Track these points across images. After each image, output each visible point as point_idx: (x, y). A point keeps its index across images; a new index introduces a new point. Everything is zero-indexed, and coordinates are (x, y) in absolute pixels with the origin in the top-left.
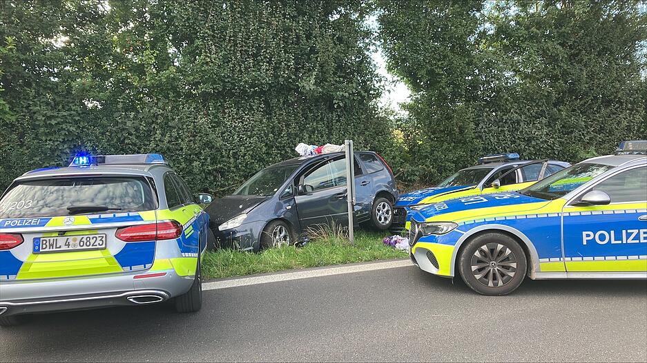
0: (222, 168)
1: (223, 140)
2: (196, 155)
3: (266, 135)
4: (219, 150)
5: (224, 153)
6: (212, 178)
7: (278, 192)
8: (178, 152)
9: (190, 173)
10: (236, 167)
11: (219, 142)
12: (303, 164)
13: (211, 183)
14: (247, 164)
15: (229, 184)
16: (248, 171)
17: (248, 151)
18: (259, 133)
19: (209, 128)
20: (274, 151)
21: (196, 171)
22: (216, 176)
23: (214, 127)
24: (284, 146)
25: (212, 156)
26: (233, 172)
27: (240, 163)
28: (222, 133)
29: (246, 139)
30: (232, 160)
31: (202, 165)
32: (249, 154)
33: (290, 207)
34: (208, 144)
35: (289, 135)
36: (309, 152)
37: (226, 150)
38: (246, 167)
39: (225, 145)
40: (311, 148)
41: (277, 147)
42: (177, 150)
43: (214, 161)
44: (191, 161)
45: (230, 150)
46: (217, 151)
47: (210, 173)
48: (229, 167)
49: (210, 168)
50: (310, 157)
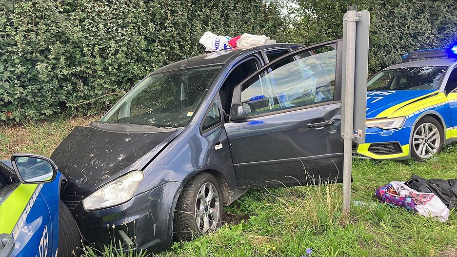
0: (84, 72)
1: (83, 30)
2: (42, 52)
3: (145, 24)
4: (77, 45)
5: (85, 50)
6: (70, 86)
7: (197, 117)
8: (10, 48)
9: (34, 79)
10: (105, 69)
11: (77, 34)
12: (228, 62)
13: (69, 94)
14: (120, 66)
15: (96, 95)
16: (122, 75)
17: (121, 46)
18: (135, 20)
19: (60, 12)
20: (157, 47)
21: (43, 77)
22: (76, 84)
23: (68, 11)
24: (169, 41)
25: (69, 55)
26: (100, 77)
27: (111, 65)
28: (81, 21)
29: (117, 30)
30: (98, 60)
31: (53, 69)
32: (123, 51)
33: (220, 146)
34: (60, 37)
35: (176, 24)
36: (221, 46)
37: (88, 46)
38: (119, 69)
39: (86, 38)
40: (224, 40)
41: (160, 42)
42: (9, 44)
43: (71, 61)
44: (34, 62)
45: (94, 45)
46: (75, 47)
47: (66, 79)
48: (95, 71)
49: (65, 72)
50: (223, 53)
